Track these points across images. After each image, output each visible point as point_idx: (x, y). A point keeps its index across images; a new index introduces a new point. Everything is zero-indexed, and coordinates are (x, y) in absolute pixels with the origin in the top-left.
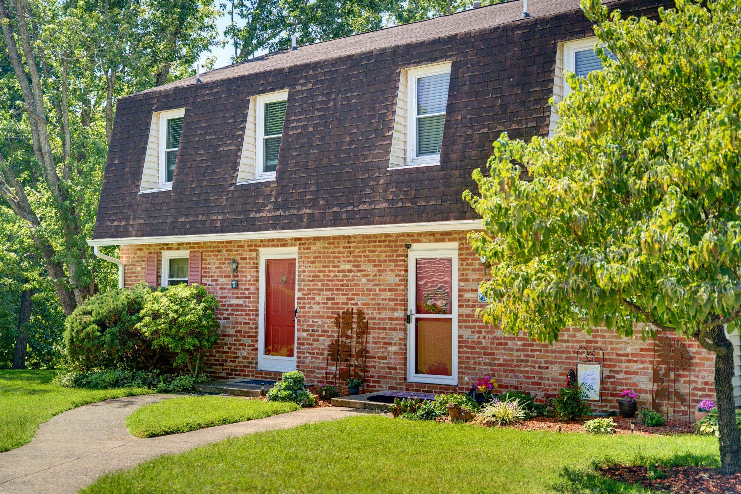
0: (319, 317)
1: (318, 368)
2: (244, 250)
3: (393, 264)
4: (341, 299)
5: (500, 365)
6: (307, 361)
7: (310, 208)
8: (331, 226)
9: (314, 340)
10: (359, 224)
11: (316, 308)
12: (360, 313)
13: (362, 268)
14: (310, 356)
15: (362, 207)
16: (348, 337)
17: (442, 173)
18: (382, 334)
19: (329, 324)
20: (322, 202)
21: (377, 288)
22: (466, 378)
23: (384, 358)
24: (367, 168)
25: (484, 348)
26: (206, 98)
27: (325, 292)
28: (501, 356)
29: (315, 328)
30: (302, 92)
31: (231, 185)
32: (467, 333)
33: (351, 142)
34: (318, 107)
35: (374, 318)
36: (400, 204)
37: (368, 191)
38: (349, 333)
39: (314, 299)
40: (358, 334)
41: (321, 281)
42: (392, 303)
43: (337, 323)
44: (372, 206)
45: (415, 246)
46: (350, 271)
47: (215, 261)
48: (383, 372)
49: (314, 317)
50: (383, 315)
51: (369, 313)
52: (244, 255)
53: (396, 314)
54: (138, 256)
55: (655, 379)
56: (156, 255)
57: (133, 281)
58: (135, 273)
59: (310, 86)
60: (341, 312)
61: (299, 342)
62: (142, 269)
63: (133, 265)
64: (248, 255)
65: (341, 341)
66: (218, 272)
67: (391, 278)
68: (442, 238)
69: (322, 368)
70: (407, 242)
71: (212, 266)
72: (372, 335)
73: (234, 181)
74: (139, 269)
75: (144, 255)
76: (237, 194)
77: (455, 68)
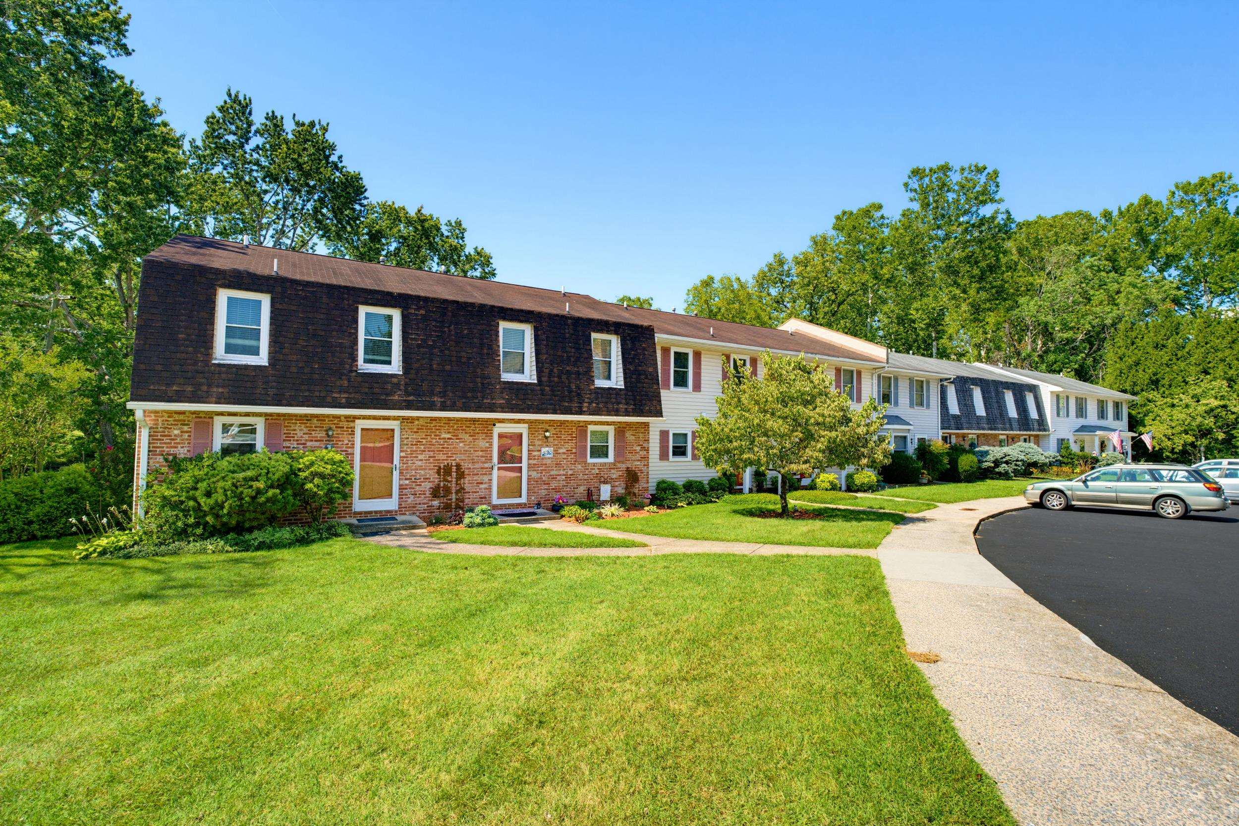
0: (421, 470)
1: (420, 504)
2: (340, 421)
3: (484, 435)
4: (441, 457)
5: (553, 489)
6: (409, 500)
7: (441, 397)
9: (417, 485)
10: (486, 412)
11: (420, 463)
12: (458, 466)
13: (460, 437)
14: (412, 497)
15: (485, 401)
16: (449, 482)
17: (539, 388)
18: (476, 478)
19: (432, 474)
20: (451, 394)
21: (472, 450)
22: (533, 498)
23: (477, 492)
24: (483, 377)
25: (544, 481)
26: (300, 293)
27: (427, 453)
28: (554, 485)
29: (418, 477)
32: (534, 474)
34: (434, 328)
35: (470, 468)
36: (514, 402)
37: (488, 391)
38: (449, 478)
39: (417, 457)
40: (457, 478)
41: (423, 445)
42: (483, 459)
43: (438, 473)
44: (494, 401)
45: (498, 425)
46: (449, 439)
47: (303, 428)
48: (476, 501)
49: (417, 470)
50: (477, 466)
51: (465, 465)
52: (341, 424)
53: (486, 465)
54: (175, 421)
55: (626, 488)
56: (210, 420)
57: (165, 443)
58: (170, 436)
59: (423, 312)
60: (442, 466)
61: (402, 488)
62: (182, 432)
63: (165, 428)
64: (345, 424)
65: (442, 484)
66: (306, 437)
67: (483, 444)
68: (519, 421)
69: (424, 504)
70: (494, 422)
71: (298, 432)
72: (468, 479)
73: (355, 369)
74: (176, 432)
75: (186, 418)
76: (360, 379)
77: (536, 329)
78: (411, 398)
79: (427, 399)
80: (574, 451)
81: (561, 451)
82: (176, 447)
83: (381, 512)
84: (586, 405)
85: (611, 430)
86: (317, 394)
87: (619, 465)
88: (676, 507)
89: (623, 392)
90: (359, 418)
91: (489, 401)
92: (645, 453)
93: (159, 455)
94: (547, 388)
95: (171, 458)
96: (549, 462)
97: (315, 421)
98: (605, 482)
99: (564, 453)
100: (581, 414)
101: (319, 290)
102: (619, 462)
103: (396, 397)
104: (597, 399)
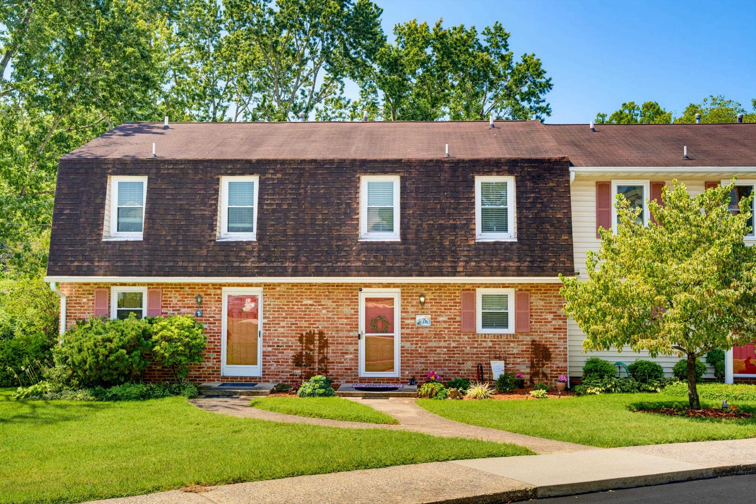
0: (283, 337)
1: (283, 372)
2: (208, 288)
3: (349, 301)
4: (304, 324)
5: (431, 363)
6: (272, 368)
7: (293, 262)
8: (314, 276)
9: (279, 353)
10: (339, 276)
11: (281, 330)
12: (321, 334)
13: (323, 303)
14: (275, 364)
15: (339, 264)
16: (311, 350)
17: (402, 247)
18: (340, 347)
19: (294, 342)
20: (303, 259)
21: (336, 317)
22: (407, 373)
23: (342, 363)
24: (339, 238)
25: (420, 353)
26: (170, 171)
27: (289, 319)
28: (432, 358)
29: (280, 344)
30: (273, 179)
31: (210, 241)
32: (408, 345)
33: (324, 220)
34: (289, 191)
35: (334, 337)
36: (372, 264)
37: (343, 253)
38: (312, 347)
39: (279, 324)
40: (319, 347)
41: (285, 311)
42: (349, 327)
43: (301, 340)
44: (349, 264)
45: (364, 289)
46: (310, 305)
47: (177, 295)
48: (341, 372)
49: (279, 337)
50: (341, 334)
51: (328, 334)
52: (209, 291)
53: (351, 334)
54: (84, 291)
55: (532, 366)
56: (107, 290)
57: (77, 310)
58: (80, 303)
59: (279, 176)
60: (304, 333)
61: (265, 354)
62: (88, 300)
63: (77, 297)
64: (212, 291)
65: (304, 353)
66: (180, 304)
67: (347, 310)
68: (388, 285)
69: (286, 372)
70: (360, 287)
71: (173, 299)
72: (331, 348)
73: (213, 238)
74: (85, 300)
75: (91, 289)
76: (217, 248)
77: (403, 181)
78: (263, 264)
79: (279, 264)
80: (458, 319)
81: (441, 319)
82: (85, 313)
83: (245, 378)
84: (462, 264)
85: (511, 293)
86: (180, 264)
87: (521, 338)
88: (585, 393)
89: (514, 247)
90: (225, 286)
91: (343, 264)
92: (561, 322)
93: (73, 319)
94: (413, 247)
95: (81, 321)
96: (426, 331)
97: (187, 288)
98: (499, 358)
99: (445, 322)
100: (454, 275)
101: (188, 166)
102: (521, 334)
103: (249, 264)
104: (477, 256)
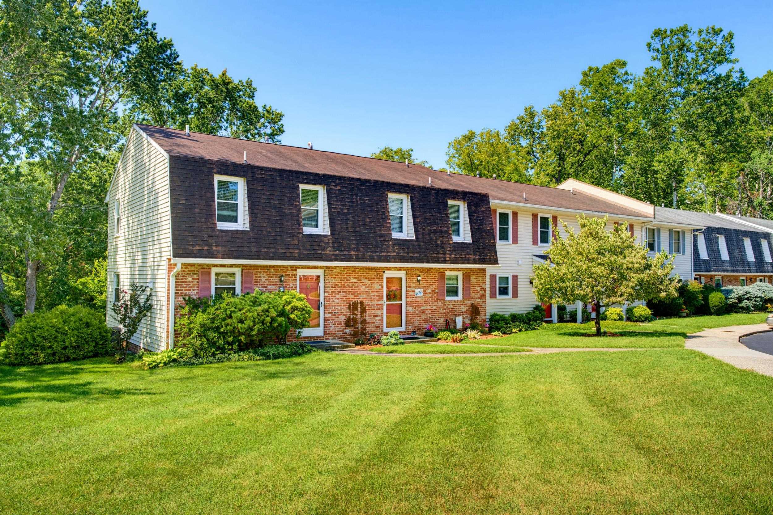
0: (338, 306)
1: (338, 331)
2: (288, 270)
3: (378, 280)
4: (351, 296)
5: (423, 320)
6: (331, 329)
7: (355, 251)
9: (336, 317)
11: (337, 301)
12: (362, 303)
13: (363, 281)
14: (333, 326)
15: (383, 254)
16: (356, 315)
17: (416, 243)
18: (373, 312)
19: (345, 309)
20: (361, 249)
21: (370, 291)
22: (410, 327)
23: (374, 323)
24: (381, 235)
25: (417, 314)
26: (263, 176)
27: (342, 293)
28: (423, 317)
29: (336, 311)
30: (335, 190)
31: (299, 233)
32: (410, 309)
33: (371, 222)
34: (347, 200)
35: (369, 305)
36: (402, 254)
37: (384, 246)
38: (356, 312)
39: (335, 296)
40: (361, 312)
41: (339, 287)
42: (378, 297)
43: (349, 308)
44: (389, 254)
45: (386, 272)
46: (355, 283)
47: (265, 275)
48: (373, 329)
49: (335, 306)
50: (374, 303)
51: (366, 303)
52: (288, 272)
53: (380, 302)
54: (189, 271)
55: (471, 320)
56: (209, 270)
57: (183, 287)
58: (186, 282)
59: (339, 188)
60: (351, 302)
61: (326, 319)
62: (193, 279)
63: (183, 276)
64: (290, 272)
65: (352, 317)
66: (267, 282)
67: (377, 286)
68: (400, 269)
69: (340, 331)
70: (383, 270)
71: (262, 278)
72: (368, 312)
73: (301, 231)
74: (190, 279)
75: (195, 269)
76: (305, 239)
77: (412, 199)
78: (337, 252)
79: (347, 253)
80: (437, 291)
81: (428, 291)
82: (190, 290)
83: (313, 337)
84: (448, 256)
85: (460, 274)
86: (280, 250)
87: (466, 302)
88: (511, 333)
89: (471, 246)
90: (299, 268)
91: (385, 254)
92: (483, 292)
93: (180, 296)
94: (422, 244)
95: (187, 298)
96: (420, 299)
97: (272, 270)
98: (459, 315)
99: (430, 293)
100: (445, 263)
101: (275, 173)
102: (466, 299)
103: (328, 252)
104: (455, 251)
